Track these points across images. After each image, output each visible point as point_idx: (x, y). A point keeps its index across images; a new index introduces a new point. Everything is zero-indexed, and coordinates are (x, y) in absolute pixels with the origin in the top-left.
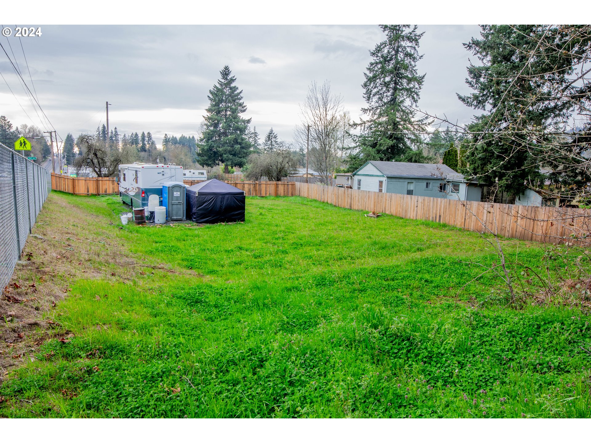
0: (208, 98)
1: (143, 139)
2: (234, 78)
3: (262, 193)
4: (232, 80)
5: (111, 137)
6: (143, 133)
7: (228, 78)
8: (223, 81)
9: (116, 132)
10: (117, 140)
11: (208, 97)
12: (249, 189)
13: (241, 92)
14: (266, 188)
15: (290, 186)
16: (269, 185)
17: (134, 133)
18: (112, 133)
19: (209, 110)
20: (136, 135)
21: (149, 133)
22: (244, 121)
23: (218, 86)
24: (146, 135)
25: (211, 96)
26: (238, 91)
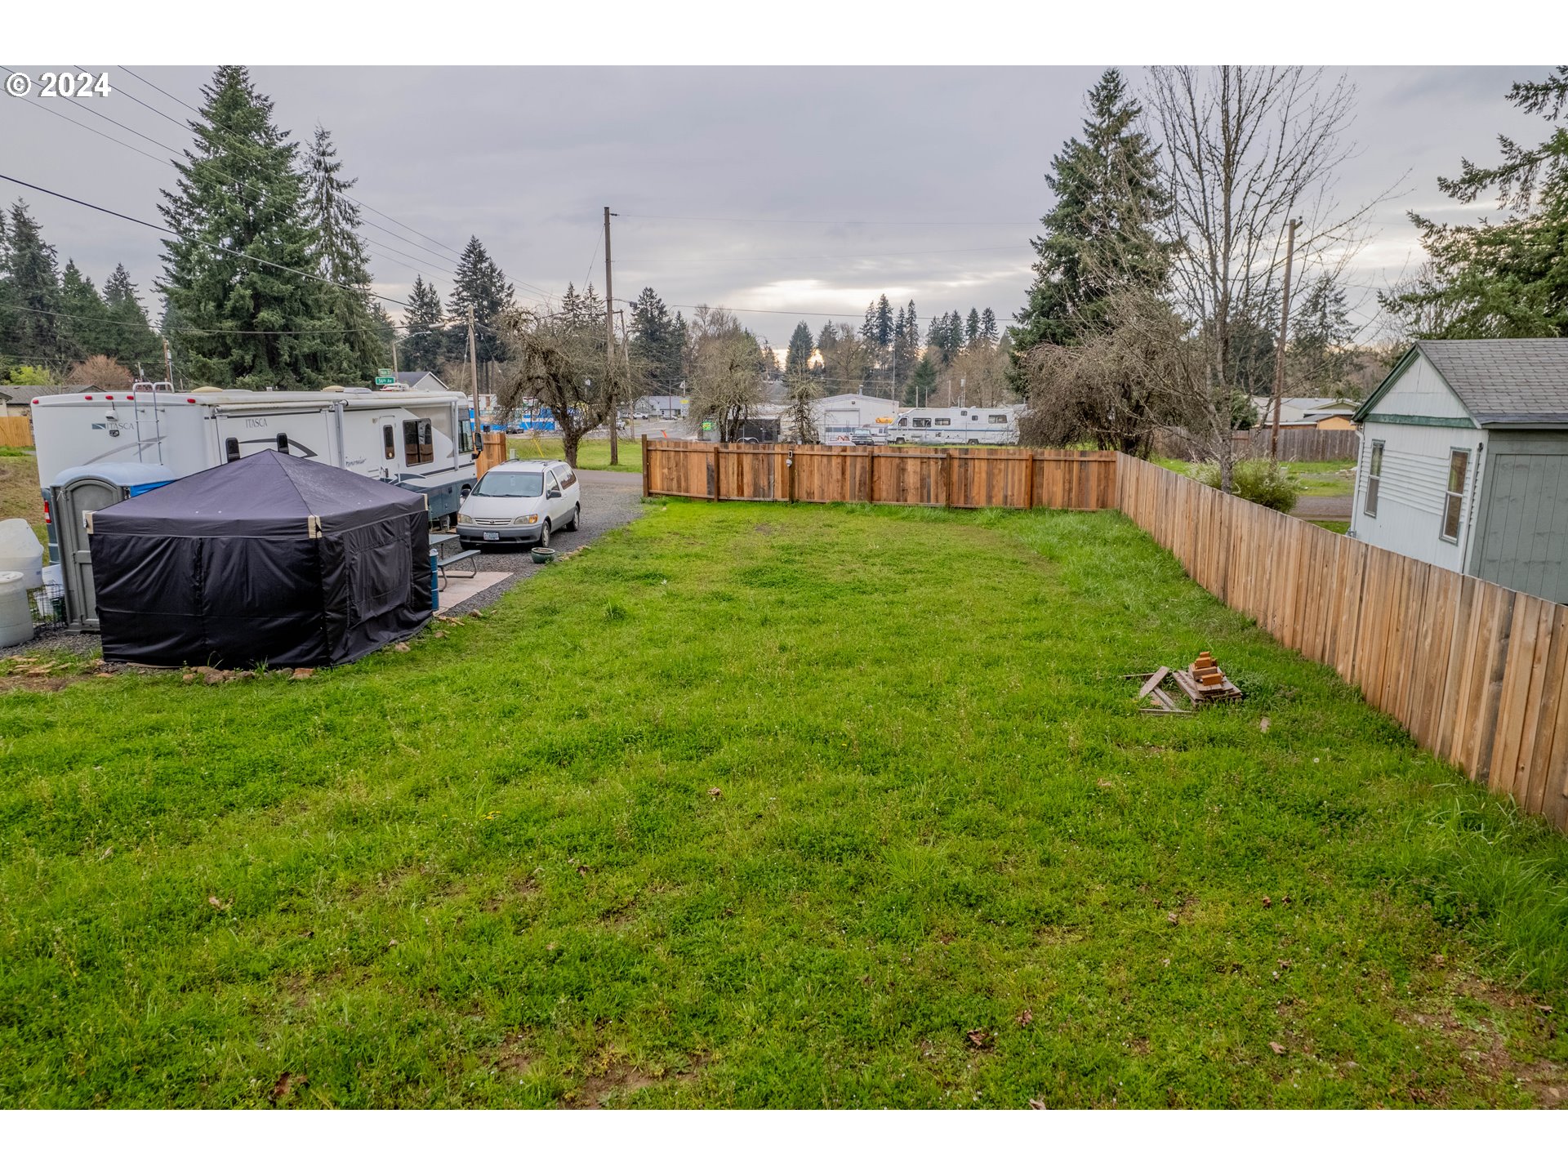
0: (1045, 183)
1: (973, 328)
2: (1135, 108)
3: (974, 492)
4: (1127, 116)
5: (900, 326)
6: (974, 311)
7: (1115, 110)
8: (1097, 121)
9: (912, 312)
10: (913, 334)
11: (1048, 178)
12: (922, 480)
13: (1155, 153)
14: (990, 475)
15: (1094, 468)
16: (1002, 465)
17: (951, 313)
18: (902, 316)
19: (1049, 221)
20: (956, 317)
21: (988, 312)
22: (1163, 248)
23: (1083, 140)
24: (980, 316)
25: (1055, 175)
26: (1148, 149)
